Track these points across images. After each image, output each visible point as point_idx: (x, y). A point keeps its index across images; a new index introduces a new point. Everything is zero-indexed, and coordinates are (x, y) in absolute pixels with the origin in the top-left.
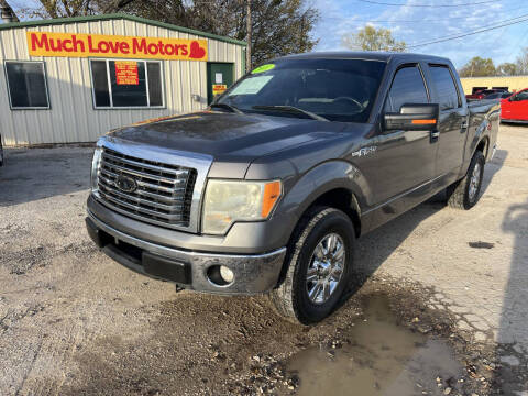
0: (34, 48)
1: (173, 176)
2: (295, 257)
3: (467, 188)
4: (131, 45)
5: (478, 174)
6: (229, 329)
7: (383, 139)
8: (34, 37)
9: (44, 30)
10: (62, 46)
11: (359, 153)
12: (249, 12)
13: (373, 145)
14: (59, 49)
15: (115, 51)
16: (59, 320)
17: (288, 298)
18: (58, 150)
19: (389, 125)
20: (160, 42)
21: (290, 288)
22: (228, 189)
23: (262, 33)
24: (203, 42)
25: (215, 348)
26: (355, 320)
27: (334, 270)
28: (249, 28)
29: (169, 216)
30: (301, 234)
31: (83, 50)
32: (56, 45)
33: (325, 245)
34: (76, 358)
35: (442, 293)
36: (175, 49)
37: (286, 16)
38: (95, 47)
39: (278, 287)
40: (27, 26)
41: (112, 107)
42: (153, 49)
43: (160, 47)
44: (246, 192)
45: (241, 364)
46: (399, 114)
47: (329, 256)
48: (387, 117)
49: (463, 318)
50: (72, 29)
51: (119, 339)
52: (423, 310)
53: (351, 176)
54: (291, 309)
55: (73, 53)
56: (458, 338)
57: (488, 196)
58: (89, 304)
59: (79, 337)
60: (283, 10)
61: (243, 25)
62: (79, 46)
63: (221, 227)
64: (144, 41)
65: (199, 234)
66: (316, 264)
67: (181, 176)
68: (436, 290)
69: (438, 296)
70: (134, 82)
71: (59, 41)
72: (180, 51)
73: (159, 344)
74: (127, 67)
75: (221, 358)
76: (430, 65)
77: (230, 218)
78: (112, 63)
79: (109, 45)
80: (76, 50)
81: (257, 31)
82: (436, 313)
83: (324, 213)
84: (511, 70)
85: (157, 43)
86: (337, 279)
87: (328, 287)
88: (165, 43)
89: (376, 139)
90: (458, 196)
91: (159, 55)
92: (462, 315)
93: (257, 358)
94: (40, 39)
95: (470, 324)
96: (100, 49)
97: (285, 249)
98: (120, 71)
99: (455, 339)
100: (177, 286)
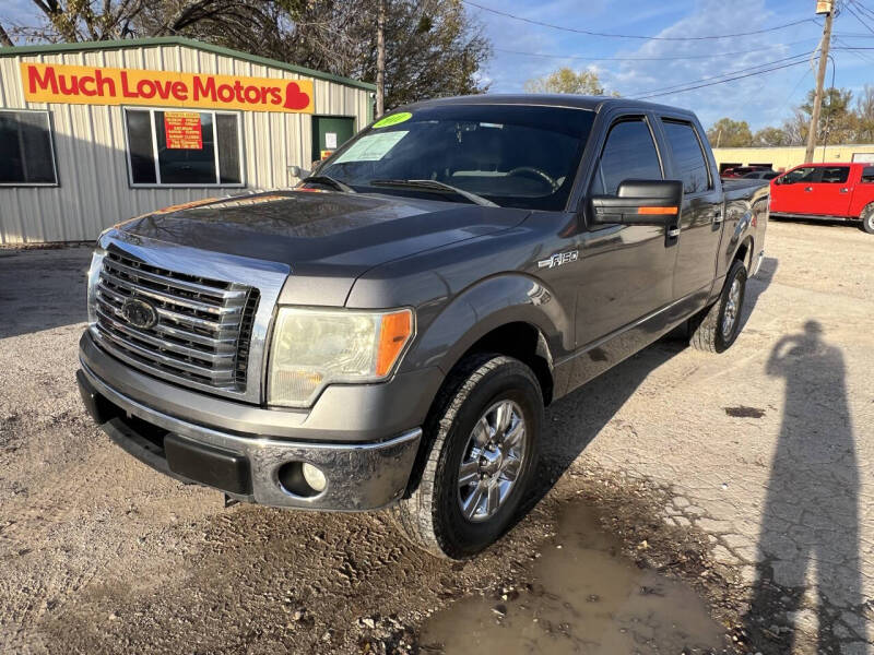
0: (33, 90)
1: (220, 301)
2: (439, 445)
3: (721, 319)
4: (190, 87)
5: (736, 296)
6: (324, 567)
7: (589, 238)
8: (33, 71)
9: (50, 60)
10: (78, 86)
11: (550, 263)
12: (380, 40)
13: (573, 249)
14: (74, 91)
15: (164, 96)
16: (22, 553)
17: (426, 516)
18: (68, 253)
19: (600, 215)
20: (238, 83)
21: (429, 498)
22: (318, 324)
23: (401, 74)
24: (305, 84)
25: (296, 603)
26: (542, 546)
27: (506, 462)
28: (380, 64)
29: (212, 373)
30: (448, 403)
31: (113, 93)
32: (69, 85)
33: (491, 420)
34: (43, 627)
35: (685, 496)
36: (262, 95)
37: (439, 49)
38: (133, 88)
39: (407, 496)
40: (22, 54)
41: (159, 184)
42: (226, 93)
43: (237, 91)
44: (349, 330)
45: (340, 634)
46: (616, 197)
47: (498, 439)
48: (596, 202)
49: (721, 542)
50: (96, 60)
51: (126, 587)
52: (655, 528)
53: (536, 301)
54: (431, 535)
55: (96, 98)
56: (715, 579)
57: (752, 332)
58: (81, 521)
59: (54, 585)
60: (434, 40)
61: (372, 61)
62: (106, 87)
63: (303, 393)
64: (211, 81)
65: (264, 405)
66: (475, 453)
67: (233, 302)
68: (677, 490)
69: (680, 502)
70: (195, 145)
71: (74, 79)
72: (269, 97)
73: (197, 596)
74: (184, 120)
75: (306, 622)
76: (665, 119)
77: (321, 377)
78: (160, 116)
79: (155, 86)
80: (101, 93)
81: (393, 71)
82: (677, 533)
83: (490, 365)
84: (776, 140)
85: (232, 84)
86: (511, 477)
87: (496, 492)
88: (245, 85)
89: (578, 240)
90: (705, 332)
91: (235, 103)
92: (719, 536)
93: (369, 623)
94: (42, 76)
95: (732, 551)
96: (140, 92)
97: (420, 431)
98: (172, 127)
99: (710, 579)
100: (227, 497)
